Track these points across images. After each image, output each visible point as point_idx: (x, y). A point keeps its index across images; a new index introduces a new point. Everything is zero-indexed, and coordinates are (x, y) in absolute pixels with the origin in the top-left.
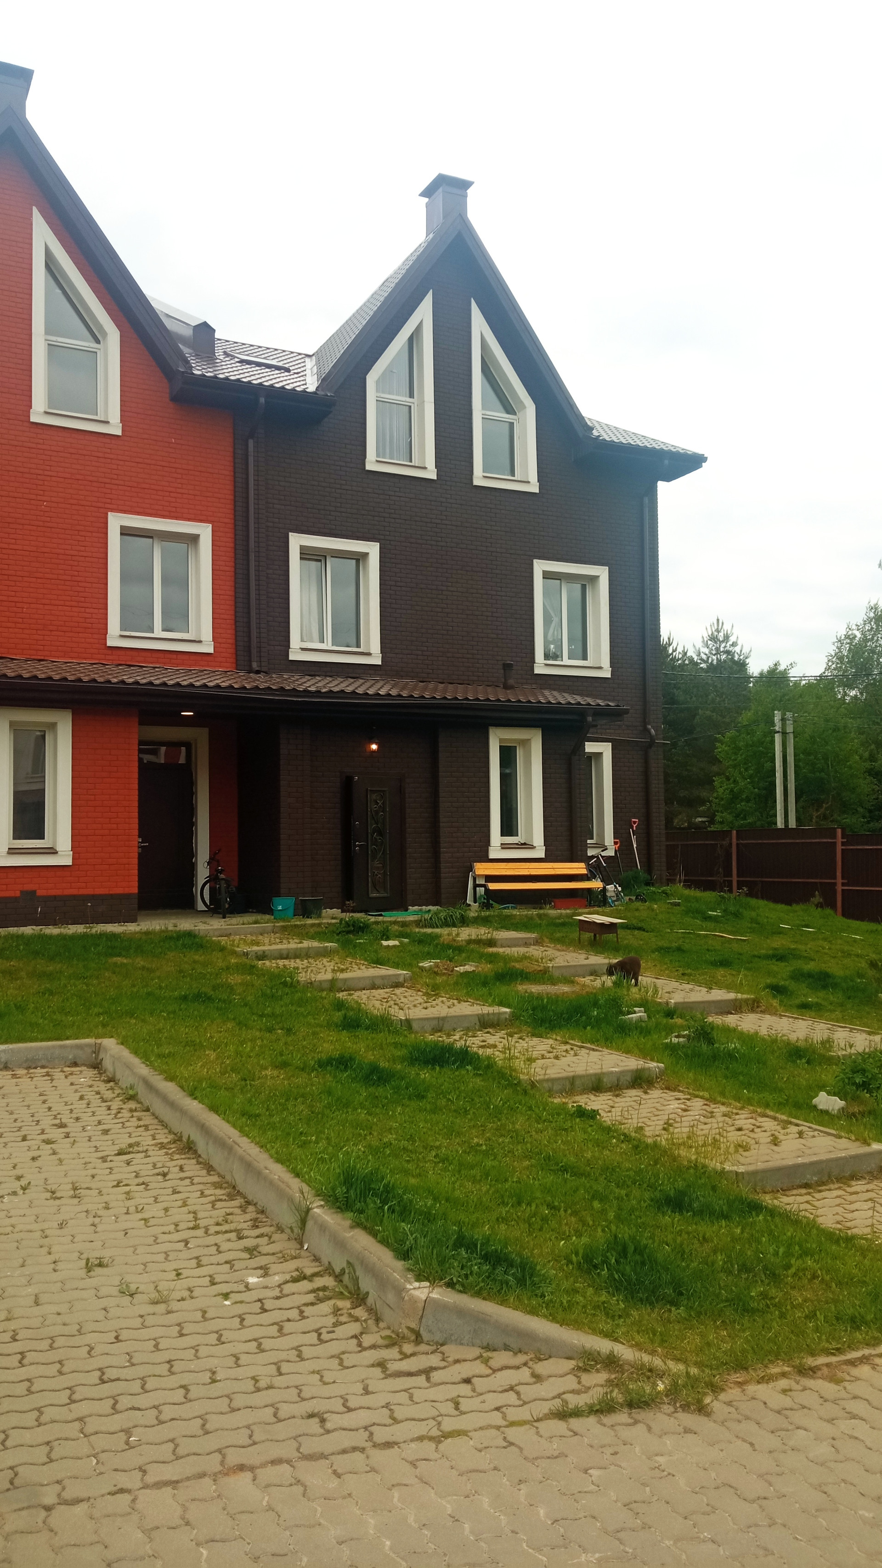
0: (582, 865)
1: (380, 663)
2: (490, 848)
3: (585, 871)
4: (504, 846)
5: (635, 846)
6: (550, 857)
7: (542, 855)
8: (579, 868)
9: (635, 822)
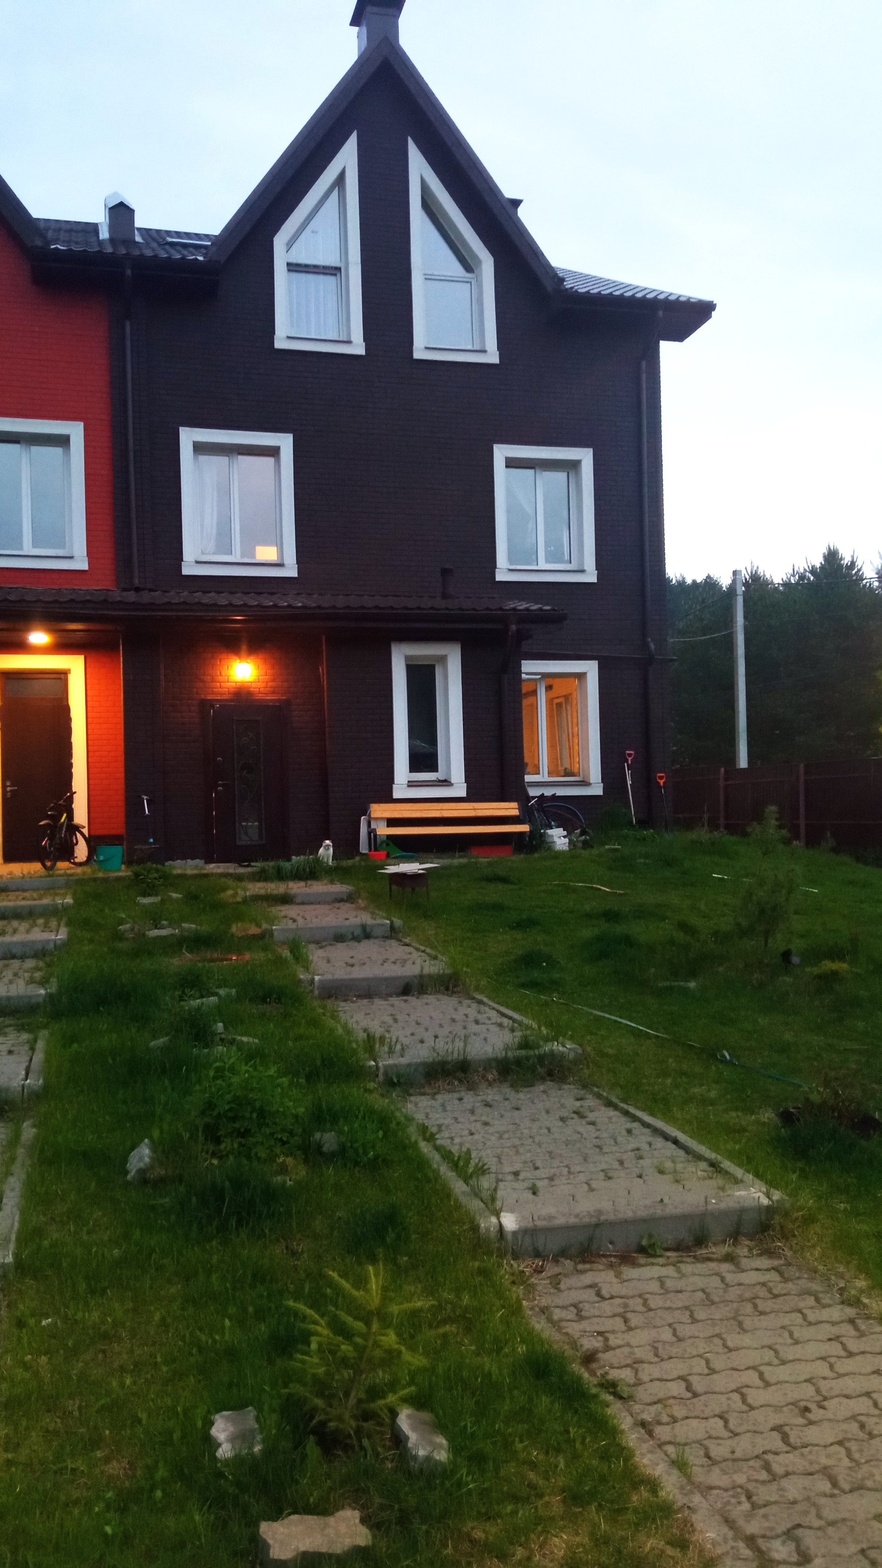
0: (514, 805)
1: (296, 575)
2: (394, 786)
3: (516, 812)
4: (411, 784)
5: (629, 782)
6: (473, 795)
7: (463, 793)
8: (510, 809)
9: (630, 755)
